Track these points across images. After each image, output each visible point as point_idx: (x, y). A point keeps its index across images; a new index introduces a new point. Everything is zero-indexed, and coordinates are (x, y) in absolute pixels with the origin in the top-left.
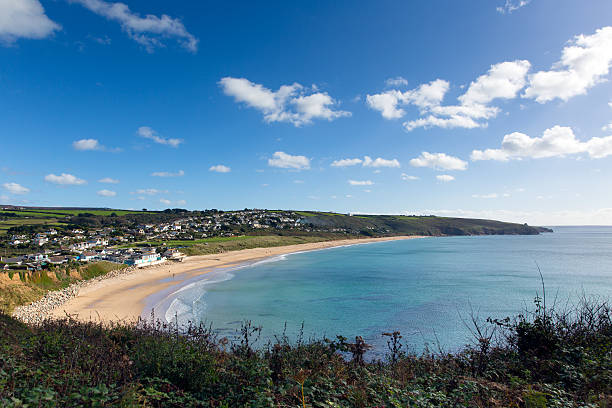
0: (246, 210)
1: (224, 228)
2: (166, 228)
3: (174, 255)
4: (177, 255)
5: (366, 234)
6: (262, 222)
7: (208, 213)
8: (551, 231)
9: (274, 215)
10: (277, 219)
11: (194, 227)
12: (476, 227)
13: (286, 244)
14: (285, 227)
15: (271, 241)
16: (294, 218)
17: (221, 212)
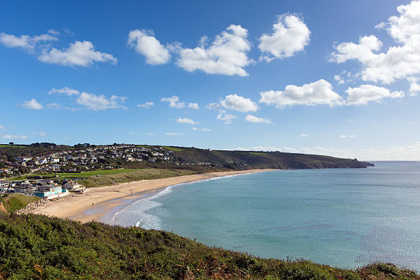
0: (115, 144)
1: (101, 161)
2: (45, 161)
3: (74, 187)
4: (77, 187)
5: (229, 167)
6: (135, 156)
7: (78, 147)
8: (373, 165)
9: (143, 149)
10: (149, 153)
11: (71, 160)
12: (316, 162)
13: (167, 177)
14: (158, 161)
15: (153, 174)
16: (163, 152)
17: (94, 146)
